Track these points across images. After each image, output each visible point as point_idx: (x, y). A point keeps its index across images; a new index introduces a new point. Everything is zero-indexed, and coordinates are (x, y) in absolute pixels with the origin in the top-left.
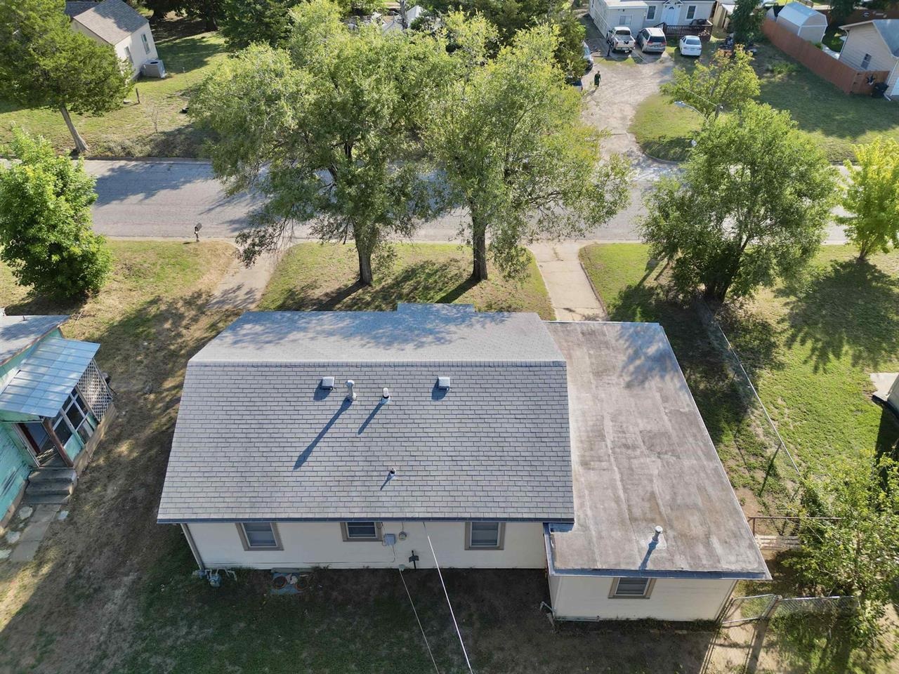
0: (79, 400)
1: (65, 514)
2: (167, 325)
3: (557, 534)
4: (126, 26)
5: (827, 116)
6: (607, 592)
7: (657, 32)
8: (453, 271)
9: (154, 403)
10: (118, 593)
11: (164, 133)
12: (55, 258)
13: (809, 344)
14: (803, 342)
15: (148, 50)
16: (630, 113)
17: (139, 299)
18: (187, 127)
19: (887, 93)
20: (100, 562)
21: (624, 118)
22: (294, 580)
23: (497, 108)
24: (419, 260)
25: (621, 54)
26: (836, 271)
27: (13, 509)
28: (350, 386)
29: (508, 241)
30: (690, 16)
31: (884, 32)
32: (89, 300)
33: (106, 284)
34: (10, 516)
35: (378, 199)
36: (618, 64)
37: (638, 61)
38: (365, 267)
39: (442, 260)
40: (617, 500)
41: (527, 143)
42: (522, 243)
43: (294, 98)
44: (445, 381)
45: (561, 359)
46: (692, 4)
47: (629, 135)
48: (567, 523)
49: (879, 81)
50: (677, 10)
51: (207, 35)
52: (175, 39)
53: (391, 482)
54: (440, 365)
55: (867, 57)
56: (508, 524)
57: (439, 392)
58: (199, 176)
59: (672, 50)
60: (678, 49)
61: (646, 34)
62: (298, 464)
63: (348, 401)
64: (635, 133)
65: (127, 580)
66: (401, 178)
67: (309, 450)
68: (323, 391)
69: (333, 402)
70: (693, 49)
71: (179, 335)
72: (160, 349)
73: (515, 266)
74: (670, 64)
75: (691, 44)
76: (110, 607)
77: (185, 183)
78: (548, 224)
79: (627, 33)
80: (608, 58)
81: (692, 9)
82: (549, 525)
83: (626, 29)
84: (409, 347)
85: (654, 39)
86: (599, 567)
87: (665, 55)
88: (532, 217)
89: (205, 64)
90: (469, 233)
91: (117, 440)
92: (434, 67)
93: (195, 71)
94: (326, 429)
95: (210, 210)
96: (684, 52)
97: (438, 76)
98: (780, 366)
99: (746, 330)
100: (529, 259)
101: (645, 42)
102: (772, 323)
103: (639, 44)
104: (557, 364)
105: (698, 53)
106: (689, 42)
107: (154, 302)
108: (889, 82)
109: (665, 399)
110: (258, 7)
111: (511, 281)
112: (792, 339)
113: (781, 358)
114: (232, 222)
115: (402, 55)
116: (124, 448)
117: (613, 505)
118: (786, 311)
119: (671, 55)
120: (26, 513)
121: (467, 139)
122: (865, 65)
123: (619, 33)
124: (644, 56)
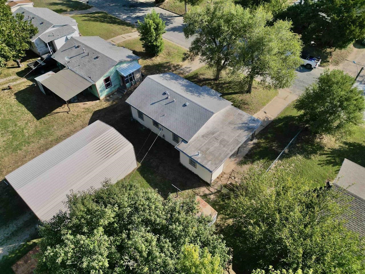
0: (134, 76)
3: (183, 143)
6: (188, 162)
10: (119, 114)
12: (149, 44)
17: (165, 61)
22: (144, 128)
27: (114, 91)
32: (155, 57)
33: (160, 54)
34: (113, 92)
44: (187, 104)
48: (187, 142)
53: (163, 117)
54: (189, 100)
57: (185, 105)
62: (151, 105)
63: (167, 98)
65: (122, 113)
67: (154, 103)
68: (165, 94)
76: (117, 115)
82: (183, 140)
84: (189, 94)
86: (184, 151)
94: (160, 101)
104: (212, 112)
107: (167, 63)
109: (238, 135)
117: (199, 145)
120: (116, 93)
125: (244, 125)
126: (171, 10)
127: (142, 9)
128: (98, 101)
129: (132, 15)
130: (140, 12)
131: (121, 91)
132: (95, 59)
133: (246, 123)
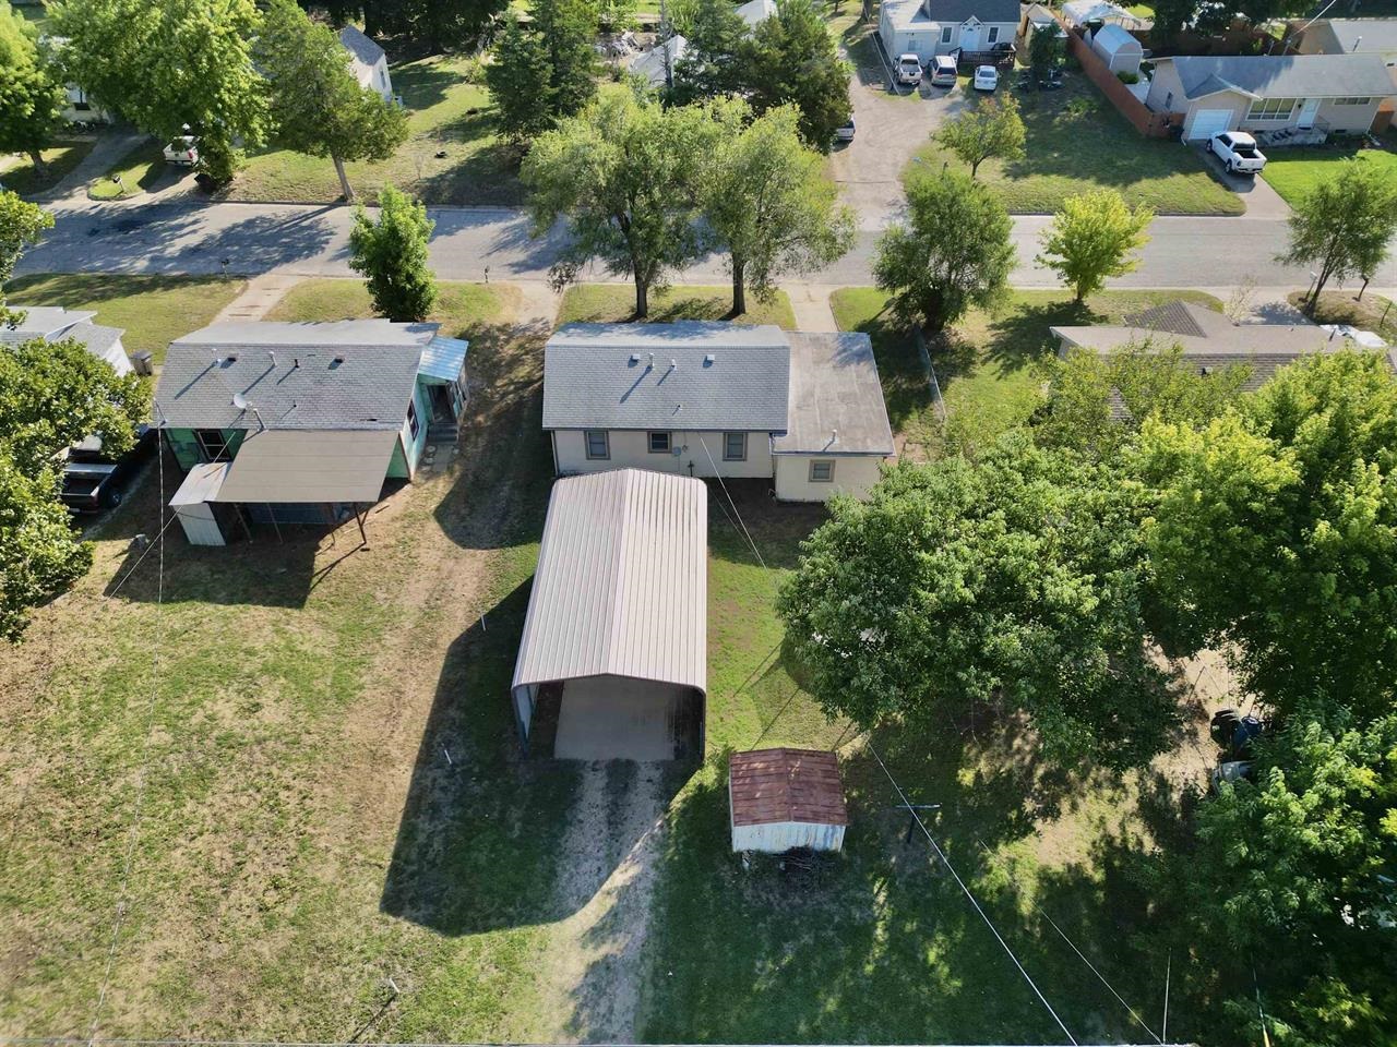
1: (456, 451)
2: (488, 344)
3: (777, 438)
4: (367, 58)
5: (1110, 163)
6: (807, 479)
7: (948, 62)
8: (716, 307)
9: (492, 394)
11: (428, 179)
13: (1001, 362)
14: (996, 361)
15: (384, 83)
16: (902, 158)
18: (448, 172)
19: (1183, 137)
20: (489, 474)
21: (895, 165)
23: (751, 169)
24: (688, 298)
25: (907, 87)
26: (1050, 309)
27: (422, 447)
28: (651, 358)
29: (761, 274)
30: (992, 38)
31: (1182, 72)
35: (660, 240)
36: (902, 99)
37: (926, 95)
38: (642, 300)
39: (708, 299)
40: (816, 424)
41: (775, 196)
42: (770, 276)
43: (603, 163)
44: (711, 357)
45: (788, 345)
46: (994, 24)
47: (897, 183)
48: (784, 432)
49: (1175, 124)
50: (977, 32)
51: (433, 59)
52: (400, 65)
53: (679, 412)
54: (708, 348)
55: (1170, 96)
56: (750, 435)
57: (708, 363)
58: (469, 223)
59: (966, 81)
60: (973, 81)
61: (935, 62)
62: (622, 401)
63: (649, 368)
64: (904, 181)
66: (676, 224)
67: (628, 394)
68: (633, 362)
69: (640, 369)
70: (986, 82)
71: (497, 352)
72: (486, 360)
73: (765, 294)
74: (959, 99)
75: (987, 76)
77: (458, 229)
78: (792, 261)
79: (915, 62)
80: (892, 91)
81: (994, 31)
82: (772, 433)
83: (915, 57)
85: (943, 71)
86: (799, 450)
87: (957, 87)
88: (780, 257)
89: (442, 98)
90: (730, 266)
91: (476, 414)
92: (703, 136)
93: (434, 107)
94: (637, 383)
95: (489, 254)
96: (977, 85)
97: (707, 142)
98: (973, 376)
99: (954, 352)
100: (776, 288)
101: (934, 73)
102: (978, 348)
103: (927, 74)
104: (784, 348)
105: (991, 86)
106: (983, 74)
108: (1185, 126)
109: (858, 377)
110: (526, 54)
111: (764, 305)
112: (987, 360)
113: (975, 371)
114: (512, 265)
115: (678, 130)
116: (480, 418)
117: (813, 425)
118: (993, 339)
119: (963, 88)
120: (431, 449)
121: (728, 194)
122: (1168, 105)
123: (905, 62)
124: (932, 89)
125: (844, 355)
126: (281, 197)
127: (174, 223)
128: (407, 487)
129: (162, 251)
130: (178, 233)
131: (442, 435)
132: (332, 367)
133: (844, 350)
